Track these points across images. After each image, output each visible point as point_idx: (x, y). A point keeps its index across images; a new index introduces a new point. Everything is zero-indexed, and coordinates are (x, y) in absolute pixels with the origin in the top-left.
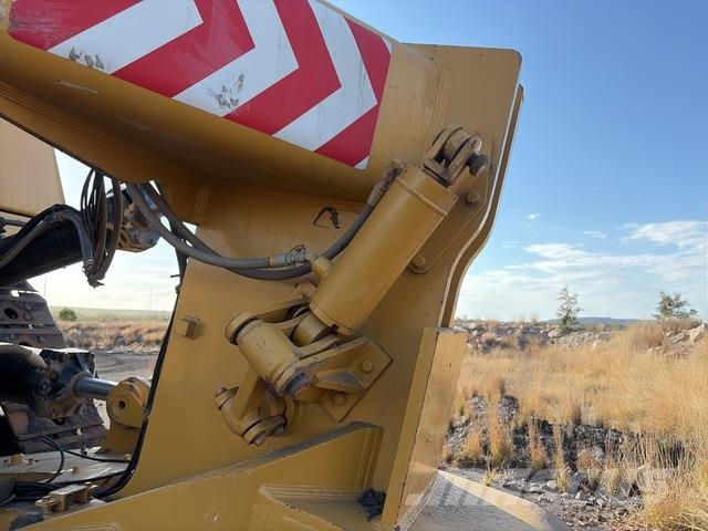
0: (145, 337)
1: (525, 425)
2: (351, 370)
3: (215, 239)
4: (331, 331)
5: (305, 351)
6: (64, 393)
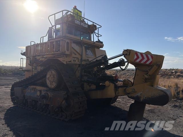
2: (151, 78)
4: (150, 75)
5: (148, 76)
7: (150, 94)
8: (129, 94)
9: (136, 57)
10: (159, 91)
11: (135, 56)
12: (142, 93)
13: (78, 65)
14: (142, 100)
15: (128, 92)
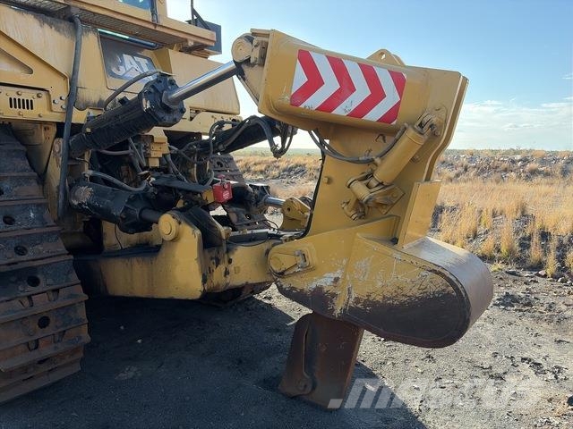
0: (253, 169)
1: (531, 235)
2: (389, 197)
3: (337, 147)
4: (381, 184)
5: (372, 190)
6: (261, 204)
7: (380, 284)
8: (282, 274)
9: (300, 78)
10: (424, 273)
11: (299, 70)
12: (338, 274)
13: (54, 130)
14: (338, 311)
15: (276, 269)
